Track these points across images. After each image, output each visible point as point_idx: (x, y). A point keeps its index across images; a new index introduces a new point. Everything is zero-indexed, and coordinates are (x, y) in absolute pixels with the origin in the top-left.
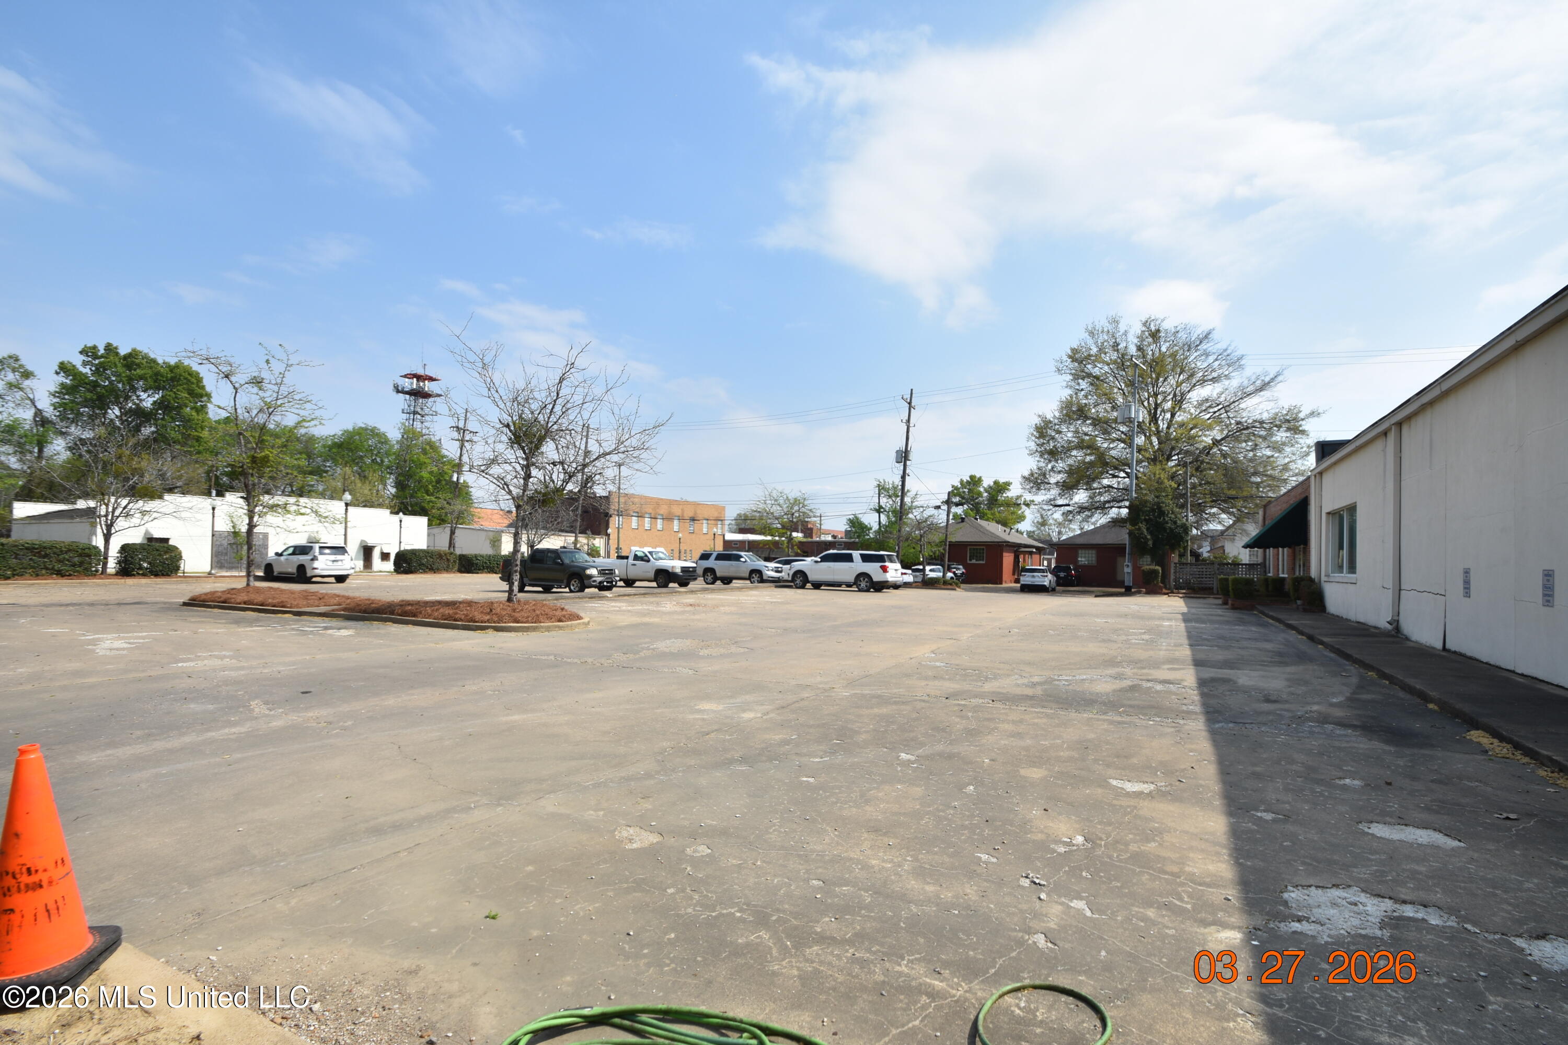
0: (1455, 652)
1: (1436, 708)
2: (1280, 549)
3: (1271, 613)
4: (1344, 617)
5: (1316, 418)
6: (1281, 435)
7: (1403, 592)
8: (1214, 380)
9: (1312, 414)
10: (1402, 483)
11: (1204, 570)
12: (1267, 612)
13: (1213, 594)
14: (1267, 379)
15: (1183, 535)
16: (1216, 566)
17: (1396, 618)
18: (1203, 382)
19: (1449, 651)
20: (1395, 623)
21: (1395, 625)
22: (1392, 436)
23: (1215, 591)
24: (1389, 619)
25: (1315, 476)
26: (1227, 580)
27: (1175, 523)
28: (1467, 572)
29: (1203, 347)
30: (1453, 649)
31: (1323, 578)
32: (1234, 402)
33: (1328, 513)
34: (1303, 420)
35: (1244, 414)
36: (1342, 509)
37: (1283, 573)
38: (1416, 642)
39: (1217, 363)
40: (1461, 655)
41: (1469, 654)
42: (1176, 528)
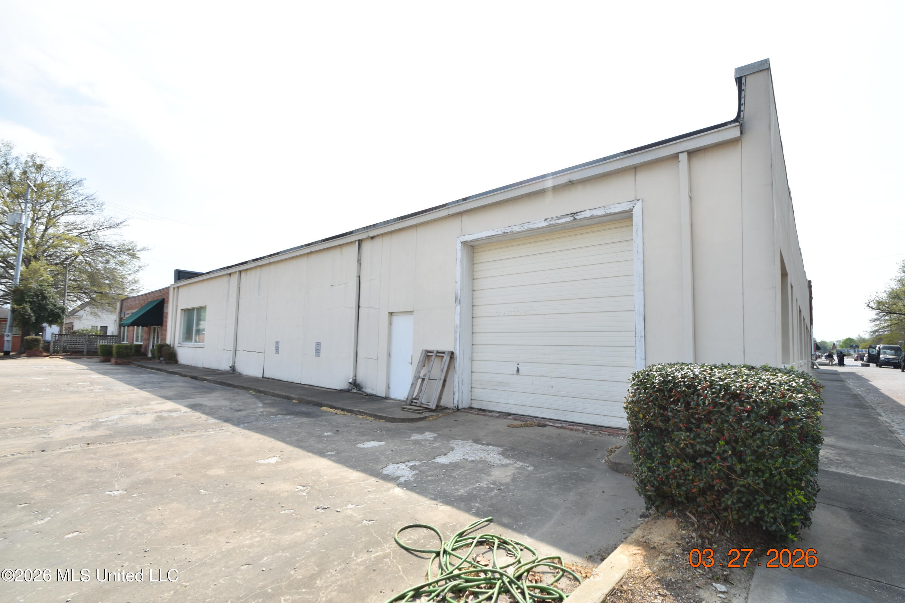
0: (269, 378)
1: (297, 401)
2: (135, 327)
3: (150, 366)
4: (193, 365)
5: (146, 251)
6: (125, 257)
7: (237, 352)
8: (83, 213)
9: (144, 249)
10: (240, 300)
11: (78, 339)
12: (146, 365)
13: (83, 355)
14: (119, 221)
15: (61, 314)
16: (87, 337)
17: (233, 365)
18: (74, 211)
19: (265, 378)
20: (233, 368)
21: (233, 367)
22: (235, 278)
23: (85, 353)
24: (230, 365)
25: (174, 288)
26: (111, 347)
27: (55, 305)
28: (277, 343)
29: (75, 188)
30: (268, 377)
31: (176, 345)
32: (93, 230)
33: (182, 310)
34: (138, 251)
35: (100, 239)
36: (193, 309)
37: (137, 341)
38: (246, 375)
39: (84, 202)
40: (272, 379)
41: (277, 378)
42: (56, 309)
